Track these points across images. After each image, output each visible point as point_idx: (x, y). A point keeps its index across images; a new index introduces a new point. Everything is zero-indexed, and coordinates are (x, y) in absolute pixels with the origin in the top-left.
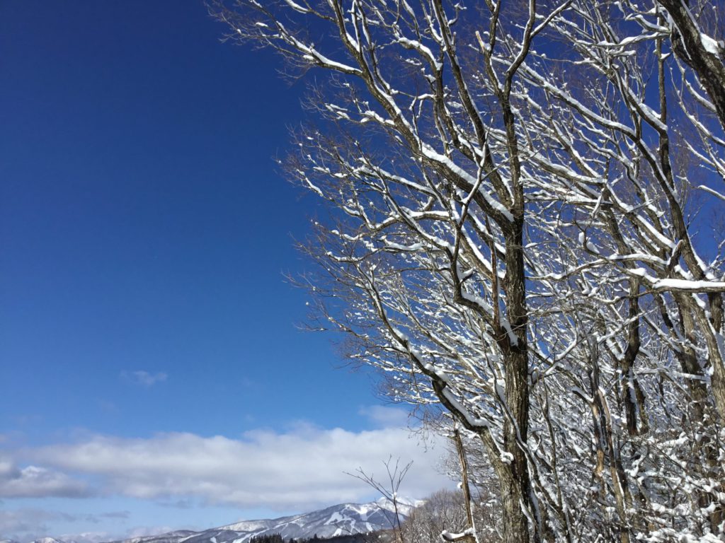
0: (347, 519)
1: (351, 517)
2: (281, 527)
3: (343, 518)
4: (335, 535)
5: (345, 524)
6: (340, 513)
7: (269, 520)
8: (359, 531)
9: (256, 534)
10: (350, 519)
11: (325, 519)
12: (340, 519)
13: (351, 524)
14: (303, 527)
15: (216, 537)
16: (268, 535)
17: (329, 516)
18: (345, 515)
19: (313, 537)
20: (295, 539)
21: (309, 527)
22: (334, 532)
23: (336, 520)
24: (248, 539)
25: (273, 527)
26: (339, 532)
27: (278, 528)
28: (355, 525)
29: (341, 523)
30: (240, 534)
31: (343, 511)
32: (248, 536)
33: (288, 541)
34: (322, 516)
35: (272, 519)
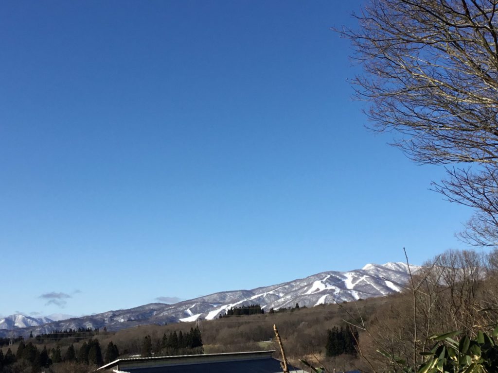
0: (330, 287)
1: (334, 285)
2: (259, 299)
3: (326, 286)
4: (318, 304)
5: (328, 293)
6: (322, 282)
7: (246, 291)
8: (346, 300)
9: (232, 305)
10: (333, 288)
11: (306, 288)
12: (322, 288)
13: (335, 293)
14: (283, 297)
15: (190, 309)
16: (246, 306)
17: (310, 285)
18: (327, 284)
19: (294, 307)
20: (275, 309)
21: (289, 297)
22: (317, 301)
23: (318, 289)
24: (224, 310)
25: (250, 296)
26: (321, 300)
27: (255, 299)
28: (339, 293)
29: (324, 292)
30: (215, 306)
31: (324, 280)
32: (224, 307)
33: (268, 311)
34: (302, 285)
35: (249, 290)
